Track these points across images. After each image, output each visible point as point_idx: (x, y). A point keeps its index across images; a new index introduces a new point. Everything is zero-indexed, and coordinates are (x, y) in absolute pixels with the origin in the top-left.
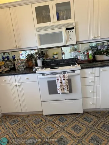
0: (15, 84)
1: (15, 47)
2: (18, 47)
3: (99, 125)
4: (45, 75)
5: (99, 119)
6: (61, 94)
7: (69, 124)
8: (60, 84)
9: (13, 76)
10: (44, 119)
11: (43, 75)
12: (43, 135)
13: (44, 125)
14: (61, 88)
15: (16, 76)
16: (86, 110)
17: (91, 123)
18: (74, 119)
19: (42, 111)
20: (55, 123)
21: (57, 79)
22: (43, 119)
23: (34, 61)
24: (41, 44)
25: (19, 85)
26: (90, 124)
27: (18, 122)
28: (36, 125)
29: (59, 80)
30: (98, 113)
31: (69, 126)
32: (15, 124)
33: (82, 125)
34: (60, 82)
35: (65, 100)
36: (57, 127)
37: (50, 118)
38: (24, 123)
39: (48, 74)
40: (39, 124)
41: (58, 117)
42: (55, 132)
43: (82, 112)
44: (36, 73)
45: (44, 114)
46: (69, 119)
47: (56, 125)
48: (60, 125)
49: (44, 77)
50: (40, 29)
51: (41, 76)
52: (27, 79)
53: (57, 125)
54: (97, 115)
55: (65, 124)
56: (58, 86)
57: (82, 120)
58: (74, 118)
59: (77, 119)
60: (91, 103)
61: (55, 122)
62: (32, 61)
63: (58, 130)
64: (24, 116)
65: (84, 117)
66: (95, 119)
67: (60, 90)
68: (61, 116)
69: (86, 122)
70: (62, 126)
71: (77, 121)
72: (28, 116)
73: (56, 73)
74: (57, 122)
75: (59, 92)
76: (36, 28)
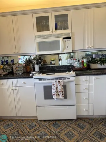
0: (12, 88)
1: (15, 52)
2: (18, 52)
3: (91, 132)
5: (92, 126)
6: (56, 99)
7: (62, 130)
8: (55, 89)
9: (10, 80)
13: (37, 131)
14: (57, 94)
15: (13, 80)
16: (79, 117)
17: (84, 130)
18: (67, 126)
19: (37, 116)
20: (49, 129)
21: (53, 85)
22: (37, 124)
23: (31, 66)
24: (40, 50)
25: (15, 89)
26: (83, 131)
27: (12, 126)
28: (30, 130)
29: (55, 86)
30: (92, 119)
31: (62, 133)
32: (9, 129)
33: (75, 131)
34: (55, 87)
35: (60, 105)
36: (51, 133)
37: (44, 124)
38: (18, 127)
39: (44, 79)
40: (33, 129)
41: (51, 123)
42: (48, 138)
43: (76, 118)
44: (33, 77)
45: (39, 119)
46: (63, 125)
47: (49, 131)
48: (54, 131)
49: (40, 82)
50: (39, 37)
51: (37, 81)
52: (24, 83)
53: (51, 130)
54: (90, 122)
55: (59, 129)
56: (54, 91)
57: (76, 127)
58: (68, 124)
59: (71, 125)
60: (85, 110)
61: (49, 127)
62: (30, 66)
64: (18, 120)
65: (78, 123)
66: (88, 126)
67: (55, 95)
68: (55, 122)
69: (79, 128)
70: (55, 132)
71: (71, 127)
72: (23, 120)
73: (52, 79)
74: (51, 128)
75: (54, 97)
76: (36, 36)
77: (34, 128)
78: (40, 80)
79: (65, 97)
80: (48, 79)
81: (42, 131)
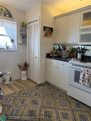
0: (56, 66)
1: (64, 42)
2: (66, 42)
6: (82, 84)
7: (80, 111)
8: (82, 75)
10: (66, 97)
12: (57, 104)
13: (62, 100)
14: (83, 80)
15: (57, 61)
20: (70, 104)
21: (81, 71)
25: (57, 67)
27: (51, 90)
28: (58, 97)
29: (83, 73)
31: (78, 112)
32: (49, 90)
34: (83, 74)
35: (86, 91)
36: (70, 107)
37: (70, 99)
38: (53, 92)
39: (76, 65)
40: (60, 98)
41: (76, 102)
42: (65, 108)
44: (68, 62)
46: (83, 108)
47: (70, 105)
48: (73, 108)
50: (83, 30)
51: (71, 65)
52: (63, 64)
53: (71, 106)
55: (77, 109)
56: (81, 77)
61: (71, 103)
63: (68, 109)
67: (81, 80)
68: (79, 103)
70: (74, 109)
72: (58, 90)
74: (73, 104)
75: (80, 82)
78: (73, 65)
80: (80, 66)
81: (65, 102)
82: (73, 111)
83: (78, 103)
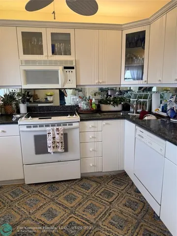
3: (98, 192)
4: (30, 127)
5: (99, 185)
6: (52, 153)
7: (61, 193)
8: (52, 139)
10: (26, 189)
11: (28, 127)
12: (23, 209)
13: (25, 198)
14: (53, 146)
16: (83, 176)
17: (90, 190)
18: (68, 187)
19: (24, 179)
20: (42, 194)
21: (48, 133)
22: (24, 191)
23: (14, 106)
24: (28, 82)
26: (88, 192)
28: (14, 198)
29: (51, 135)
30: (100, 177)
31: (60, 196)
33: (78, 193)
34: (52, 137)
35: (59, 161)
36: (44, 199)
37: (35, 188)
39: (35, 126)
40: (18, 197)
41: (46, 186)
42: (41, 205)
43: (80, 177)
44: (17, 123)
45: (27, 182)
46: (62, 188)
47: (43, 196)
48: (49, 196)
49: (29, 129)
50: (27, 62)
51: (24, 128)
52: (3, 131)
53: (45, 196)
54: (99, 180)
55: (56, 193)
56: (49, 142)
57: (79, 188)
58: (69, 186)
59: (73, 187)
60: (91, 165)
61: (42, 192)
62: (11, 105)
63: (45, 202)
65: (82, 183)
66: (94, 185)
67: (52, 147)
68: (51, 185)
69: (82, 189)
70: (51, 197)
71: (72, 189)
72: (1, 187)
73: (47, 125)
74: (45, 192)
75: (49, 150)
76: (21, 61)
77: (20, 196)
79: (66, 149)
80: (41, 126)
81: (31, 198)
82: (53, 200)
83: (49, 185)
